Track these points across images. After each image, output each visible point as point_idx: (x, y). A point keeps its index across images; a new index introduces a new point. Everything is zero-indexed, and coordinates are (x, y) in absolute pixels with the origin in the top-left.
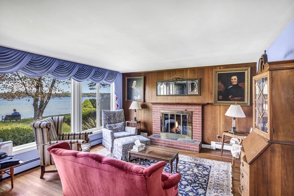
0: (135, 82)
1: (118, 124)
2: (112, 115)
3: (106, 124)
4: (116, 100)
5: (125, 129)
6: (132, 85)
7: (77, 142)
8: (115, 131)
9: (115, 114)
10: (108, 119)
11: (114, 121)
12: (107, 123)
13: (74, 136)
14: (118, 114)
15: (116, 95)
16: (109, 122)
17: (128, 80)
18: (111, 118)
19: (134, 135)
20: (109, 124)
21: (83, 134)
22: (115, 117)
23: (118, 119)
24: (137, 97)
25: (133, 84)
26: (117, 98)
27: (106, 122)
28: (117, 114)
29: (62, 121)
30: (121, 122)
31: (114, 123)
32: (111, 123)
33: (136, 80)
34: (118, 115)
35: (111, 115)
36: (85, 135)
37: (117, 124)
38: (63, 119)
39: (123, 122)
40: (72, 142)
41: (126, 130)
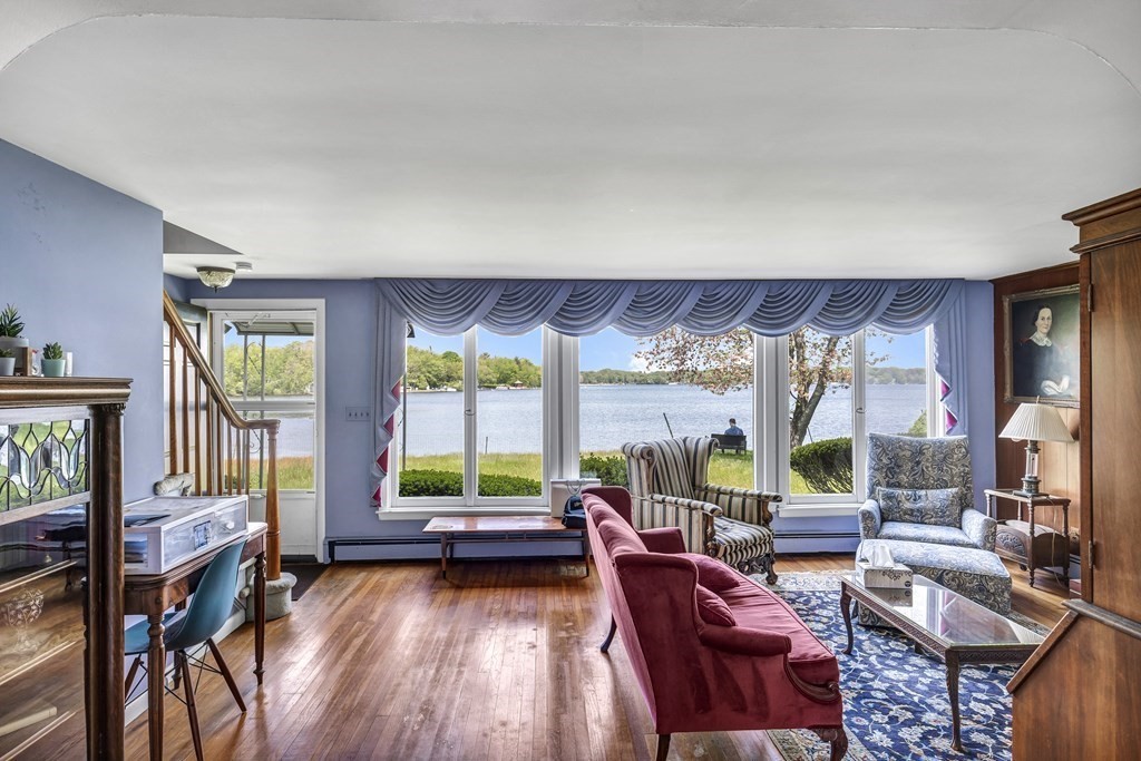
0: (1046, 313)
1: (929, 492)
2: (908, 453)
3: (879, 484)
4: (945, 396)
5: (961, 519)
6: (1034, 329)
7: (702, 508)
8: (912, 519)
9: (921, 452)
10: (889, 469)
11: (915, 479)
12: (884, 482)
13: (731, 497)
14: (934, 452)
15: (944, 376)
16: (892, 481)
17: (1015, 307)
18: (899, 467)
19: (976, 547)
20: (889, 485)
21: (752, 495)
22: (918, 463)
23: (933, 473)
24: (1058, 384)
25: (1039, 322)
26: (947, 390)
27: (880, 476)
28: (928, 454)
29: (704, 450)
30: (946, 487)
31: (912, 486)
32: (899, 485)
33: (1051, 302)
34: (934, 455)
35: (901, 454)
36: (759, 502)
37: (923, 492)
38: (707, 446)
39: (954, 490)
40: (692, 505)
41: (964, 523)
